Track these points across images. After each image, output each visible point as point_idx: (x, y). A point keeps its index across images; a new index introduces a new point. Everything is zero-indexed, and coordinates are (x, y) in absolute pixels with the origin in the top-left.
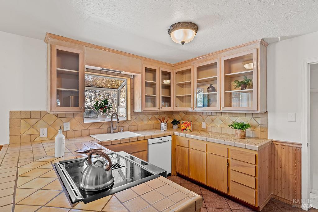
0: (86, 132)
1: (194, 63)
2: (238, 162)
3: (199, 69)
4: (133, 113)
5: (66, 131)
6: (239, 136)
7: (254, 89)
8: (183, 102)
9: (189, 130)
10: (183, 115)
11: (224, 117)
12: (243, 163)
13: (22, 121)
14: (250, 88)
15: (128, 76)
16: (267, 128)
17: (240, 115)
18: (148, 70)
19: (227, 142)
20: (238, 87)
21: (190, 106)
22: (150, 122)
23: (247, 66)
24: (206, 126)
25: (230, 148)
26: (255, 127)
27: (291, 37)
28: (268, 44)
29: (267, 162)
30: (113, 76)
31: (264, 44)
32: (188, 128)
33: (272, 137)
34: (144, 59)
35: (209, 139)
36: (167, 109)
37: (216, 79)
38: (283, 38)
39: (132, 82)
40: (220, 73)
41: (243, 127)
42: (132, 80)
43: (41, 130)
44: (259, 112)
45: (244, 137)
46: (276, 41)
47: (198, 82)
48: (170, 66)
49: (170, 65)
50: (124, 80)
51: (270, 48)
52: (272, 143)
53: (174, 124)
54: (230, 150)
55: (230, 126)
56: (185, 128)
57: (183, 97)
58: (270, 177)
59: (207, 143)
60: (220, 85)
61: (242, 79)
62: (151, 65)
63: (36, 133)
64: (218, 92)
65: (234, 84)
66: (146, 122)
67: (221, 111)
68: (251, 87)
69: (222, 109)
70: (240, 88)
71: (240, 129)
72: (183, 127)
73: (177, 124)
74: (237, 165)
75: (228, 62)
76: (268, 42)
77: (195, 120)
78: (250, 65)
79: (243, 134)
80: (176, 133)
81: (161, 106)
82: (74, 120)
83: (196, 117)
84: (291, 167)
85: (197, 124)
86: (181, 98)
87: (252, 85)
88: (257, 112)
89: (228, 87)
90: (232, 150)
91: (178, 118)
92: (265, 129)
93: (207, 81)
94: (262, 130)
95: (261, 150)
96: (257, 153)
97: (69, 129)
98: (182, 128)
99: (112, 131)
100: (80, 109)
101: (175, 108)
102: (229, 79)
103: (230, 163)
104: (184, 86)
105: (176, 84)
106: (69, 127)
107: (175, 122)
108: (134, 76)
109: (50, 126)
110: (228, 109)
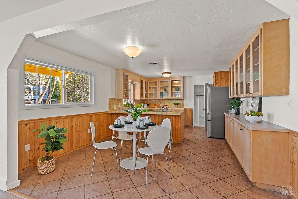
1: (158, 80)
6: (176, 107)
8: (151, 95)
9: (156, 107)
15: (133, 83)
17: (176, 100)
21: (157, 97)
24: (162, 105)
26: (180, 104)
27: (190, 77)
28: (184, 77)
33: (185, 107)
34: (141, 76)
37: (168, 87)
38: (188, 76)
40: (169, 85)
41: (178, 104)
44: (181, 99)
45: (178, 107)
46: (186, 77)
47: (160, 87)
48: (146, 79)
51: (185, 79)
52: (185, 109)
55: (173, 104)
57: (151, 93)
60: (169, 89)
61: (177, 88)
62: (142, 79)
63: (114, 107)
64: (169, 92)
65: (174, 89)
68: (180, 91)
69: (170, 98)
70: (176, 91)
71: (176, 105)
72: (153, 106)
73: (149, 105)
81: (144, 97)
82: (121, 102)
83: (158, 102)
85: (158, 105)
92: (183, 104)
93: (163, 87)
101: (148, 98)
105: (148, 87)
108: (135, 83)
109: (117, 104)
110: (172, 98)
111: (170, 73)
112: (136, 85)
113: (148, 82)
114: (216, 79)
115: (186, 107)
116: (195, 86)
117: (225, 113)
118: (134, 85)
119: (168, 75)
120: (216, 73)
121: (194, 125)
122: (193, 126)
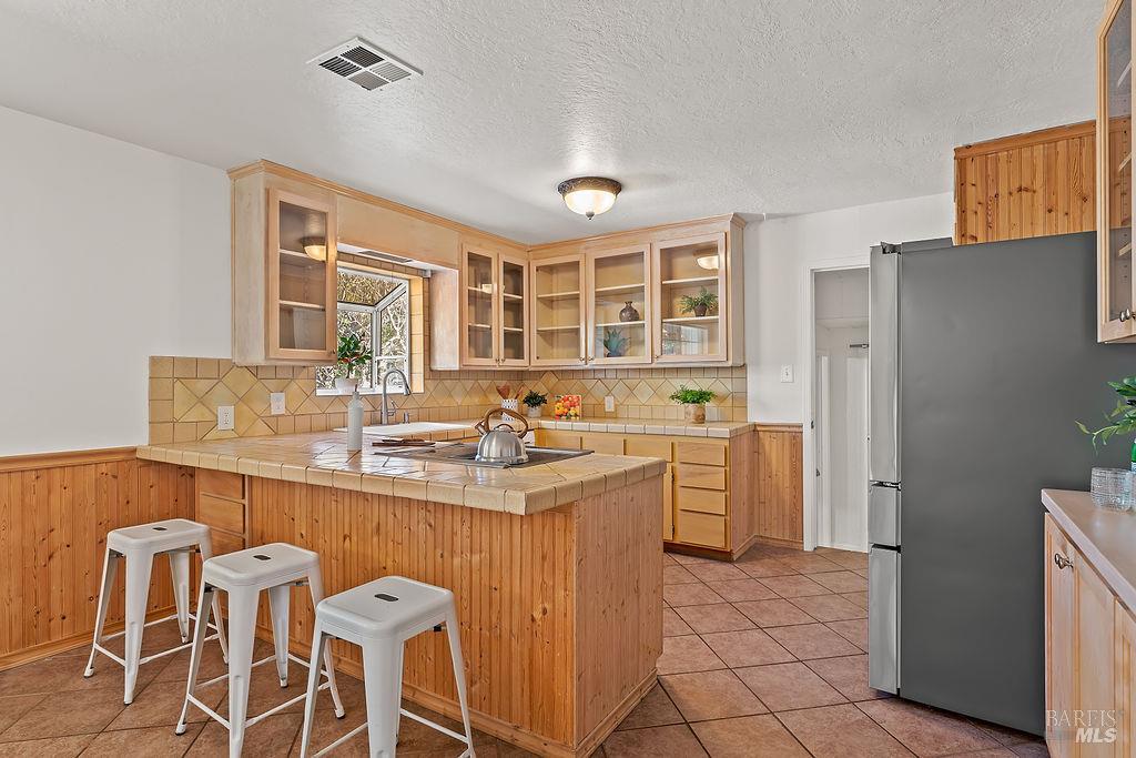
0: (320, 422)
1: (586, 248)
2: (692, 468)
3: (600, 263)
4: (431, 373)
5: (278, 416)
6: (692, 418)
7: (721, 316)
8: (552, 345)
9: (576, 415)
10: (554, 380)
11: (658, 380)
12: (703, 467)
13: (178, 385)
14: (712, 314)
15: (420, 272)
16: (745, 399)
17: (694, 375)
18: (473, 258)
19: (671, 428)
20: (689, 310)
21: (578, 356)
22: (468, 401)
23: (703, 262)
24: (616, 405)
25: (675, 440)
26: (722, 399)
27: (785, 216)
28: (746, 223)
29: (746, 466)
30: (395, 274)
31: (739, 222)
32: (572, 412)
33: (754, 417)
34: (464, 229)
35: (633, 427)
36: (514, 364)
37: (642, 289)
38: (770, 216)
39: (426, 289)
40: (650, 276)
41: (700, 397)
42: (426, 283)
43: (221, 410)
44: (730, 363)
45: (701, 420)
46: (759, 219)
47: (598, 295)
48: (519, 249)
49: (520, 247)
50: (401, 281)
51: (749, 232)
52: (755, 430)
53: (534, 405)
54: (676, 447)
55: (673, 397)
56: (566, 410)
57: (552, 332)
58: (751, 498)
59: (625, 437)
60: (651, 306)
61: (697, 295)
62: (480, 245)
63: (209, 417)
64: (647, 322)
65: (679, 303)
66: (459, 400)
67: (653, 366)
68: (715, 311)
69: (655, 360)
70: (693, 312)
71: (694, 402)
72: (559, 408)
73: (538, 404)
74: (692, 475)
75: (668, 255)
76: (747, 220)
77: (586, 392)
78: (710, 260)
79: (699, 413)
80: (546, 423)
81: (502, 357)
82: (294, 386)
83: (590, 384)
84: (787, 472)
85: (594, 402)
86: (548, 336)
87: (717, 308)
88: (725, 365)
89: (668, 311)
90: (681, 444)
91: (540, 388)
92: (740, 400)
93: (618, 294)
94: (736, 404)
95: (734, 437)
96: (727, 443)
97: (282, 411)
98: (557, 412)
99: (384, 421)
100: (329, 355)
101: (535, 362)
102: (669, 292)
103: (677, 474)
104: (555, 303)
105: (538, 298)
106: (282, 404)
107: (534, 400)
108: (434, 273)
109: (241, 400)
110: (669, 360)
111: (615, 186)
112: (439, 281)
113: (533, 269)
114: (971, 205)
115: (758, 421)
116: (819, 277)
117: (1046, 497)
118: (429, 280)
119: (603, 201)
120: (963, 157)
121: (815, 536)
122: (808, 546)
